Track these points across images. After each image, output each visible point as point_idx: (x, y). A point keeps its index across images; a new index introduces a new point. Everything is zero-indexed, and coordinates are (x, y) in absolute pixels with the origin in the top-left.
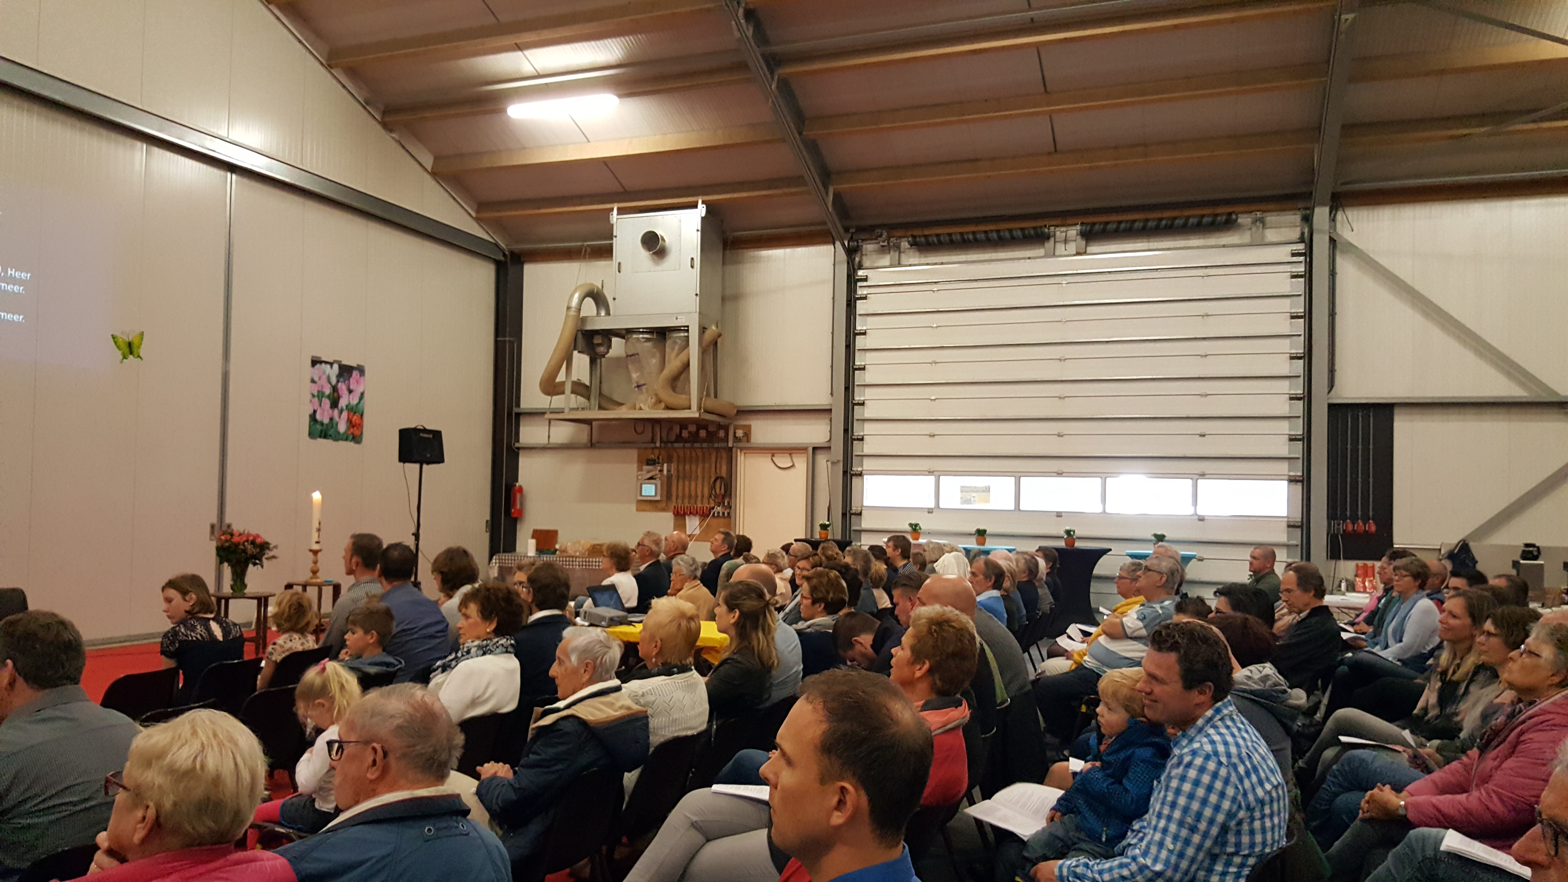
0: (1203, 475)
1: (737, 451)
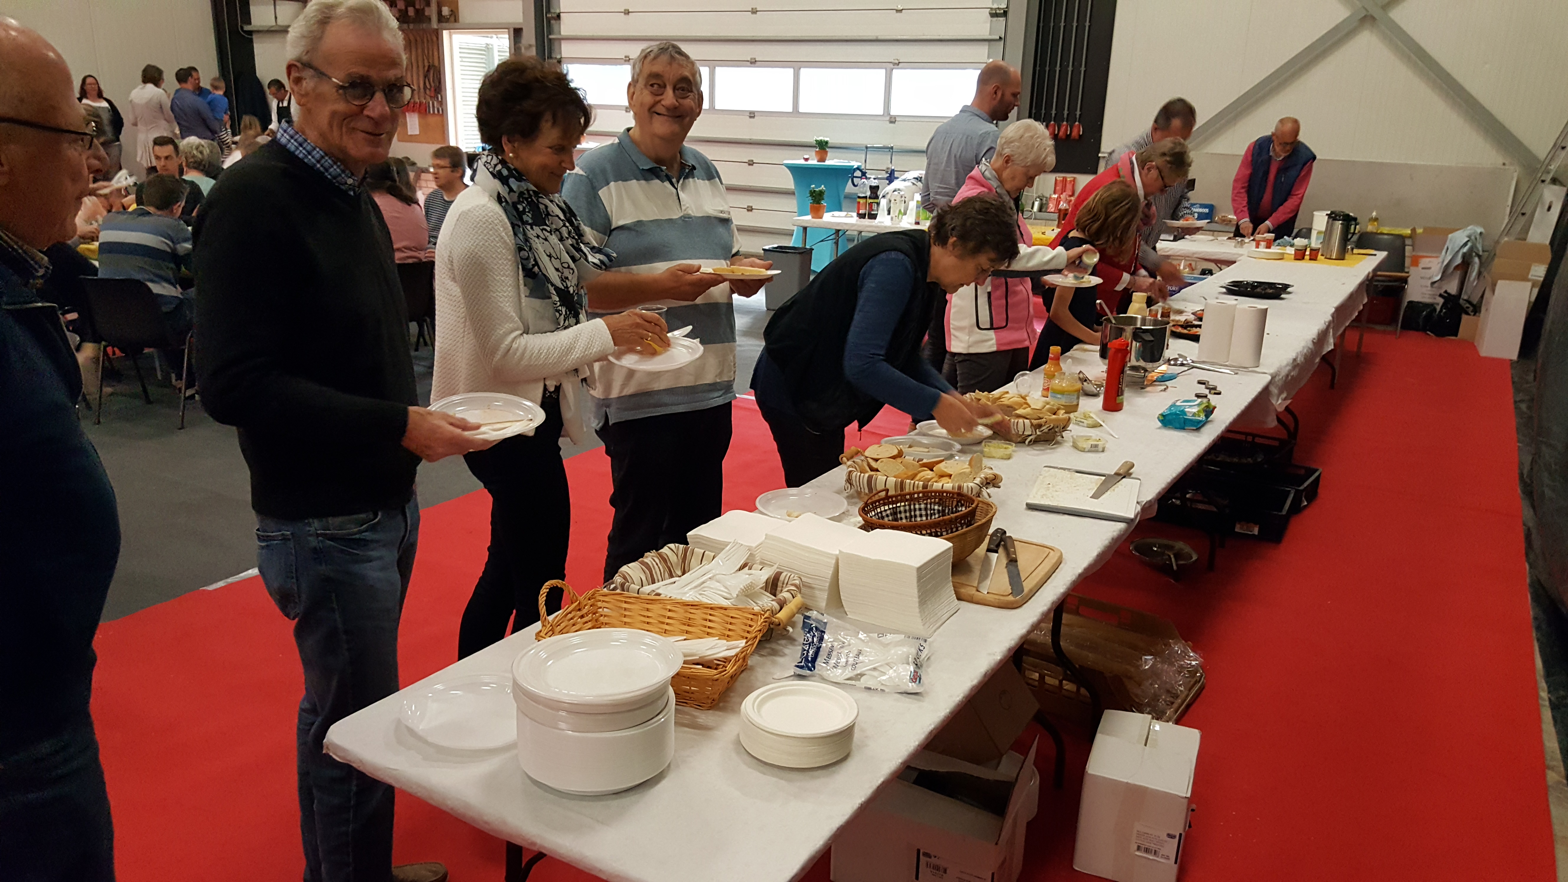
0: (897, 64)
1: (445, 33)
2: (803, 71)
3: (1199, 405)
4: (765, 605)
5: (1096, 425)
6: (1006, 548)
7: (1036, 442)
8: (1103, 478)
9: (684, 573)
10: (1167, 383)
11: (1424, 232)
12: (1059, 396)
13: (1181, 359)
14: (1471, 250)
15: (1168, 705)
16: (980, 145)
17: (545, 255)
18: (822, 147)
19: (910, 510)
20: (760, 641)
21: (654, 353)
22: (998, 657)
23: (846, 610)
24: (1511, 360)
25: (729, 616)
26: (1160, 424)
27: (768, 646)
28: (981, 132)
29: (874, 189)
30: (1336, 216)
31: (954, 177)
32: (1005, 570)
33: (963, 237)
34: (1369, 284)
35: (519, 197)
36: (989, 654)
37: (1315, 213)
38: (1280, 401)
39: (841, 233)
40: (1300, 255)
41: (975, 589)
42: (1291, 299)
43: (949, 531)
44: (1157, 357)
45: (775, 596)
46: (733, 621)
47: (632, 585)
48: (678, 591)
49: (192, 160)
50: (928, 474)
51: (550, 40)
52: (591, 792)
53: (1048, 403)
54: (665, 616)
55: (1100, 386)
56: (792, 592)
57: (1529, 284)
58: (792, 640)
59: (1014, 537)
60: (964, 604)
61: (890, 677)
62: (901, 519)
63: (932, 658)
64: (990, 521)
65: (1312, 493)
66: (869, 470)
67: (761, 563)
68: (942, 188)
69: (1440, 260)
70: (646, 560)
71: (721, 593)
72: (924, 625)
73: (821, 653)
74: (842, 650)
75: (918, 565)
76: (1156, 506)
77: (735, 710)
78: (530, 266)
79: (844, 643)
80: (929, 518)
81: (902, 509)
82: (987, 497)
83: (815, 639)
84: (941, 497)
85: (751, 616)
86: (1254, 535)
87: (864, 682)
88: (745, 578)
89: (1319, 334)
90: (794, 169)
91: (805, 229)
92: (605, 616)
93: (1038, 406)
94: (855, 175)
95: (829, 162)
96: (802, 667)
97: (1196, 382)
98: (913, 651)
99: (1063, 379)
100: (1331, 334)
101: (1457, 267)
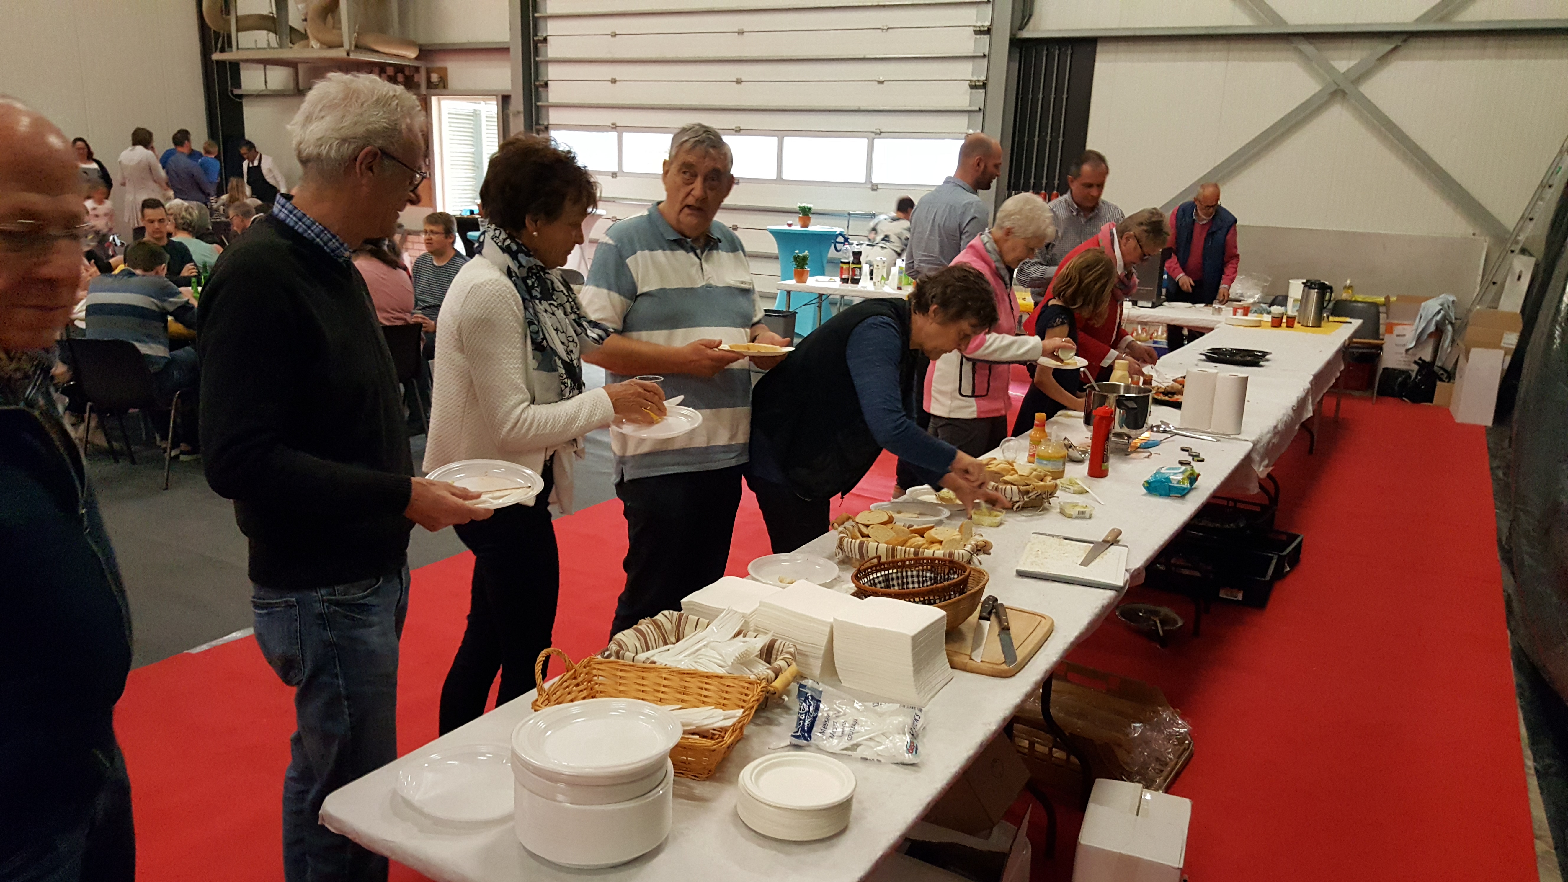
0: (879, 134)
1: (434, 100)
2: (787, 140)
3: (1183, 472)
4: (761, 673)
5: (1083, 492)
6: (998, 617)
7: (1024, 508)
8: (1092, 545)
9: (678, 640)
10: (1150, 450)
11: (1397, 300)
12: (1045, 462)
13: (1163, 426)
14: (1444, 318)
15: (1157, 773)
16: (963, 214)
17: (553, 330)
18: (806, 213)
19: (902, 577)
20: (756, 710)
21: (651, 423)
22: (993, 727)
23: (840, 678)
24: (1486, 427)
25: (724, 685)
26: (1145, 491)
27: (764, 714)
28: (964, 203)
29: (857, 255)
30: (1311, 285)
31: (938, 245)
32: (998, 639)
33: (944, 304)
34: (1346, 352)
35: (528, 273)
36: (985, 724)
37: (1290, 281)
38: (1262, 468)
39: (824, 297)
40: (1277, 323)
41: (968, 658)
42: (1269, 366)
43: (942, 599)
44: (1140, 423)
45: (770, 664)
46: (728, 689)
47: (627, 653)
48: (673, 659)
49: (182, 221)
50: (918, 540)
51: (538, 107)
52: (588, 866)
53: (1035, 470)
54: (660, 685)
55: (1085, 452)
56: (788, 660)
57: (1503, 352)
58: (787, 709)
59: (1006, 604)
60: (957, 673)
61: (887, 747)
62: (893, 585)
63: (927, 728)
64: (982, 589)
65: (1294, 559)
66: (859, 535)
67: (755, 631)
68: (926, 256)
69: (1414, 327)
70: (640, 627)
71: (716, 661)
72: (918, 694)
73: (817, 722)
74: (838, 720)
75: (914, 632)
76: (1144, 574)
77: (732, 780)
78: (540, 340)
79: (839, 712)
80: (921, 585)
81: (894, 575)
82: (978, 564)
83: (811, 708)
84: (933, 564)
85: (746, 685)
86: (1238, 600)
87: (860, 752)
88: (739, 646)
89: (1298, 401)
90: (778, 234)
91: (789, 293)
92: (600, 684)
93: (1025, 472)
94: (838, 240)
95: (812, 228)
96: (797, 737)
97: (1179, 448)
98: (909, 721)
99: (1049, 445)
100: (1310, 401)
101: (1430, 335)
